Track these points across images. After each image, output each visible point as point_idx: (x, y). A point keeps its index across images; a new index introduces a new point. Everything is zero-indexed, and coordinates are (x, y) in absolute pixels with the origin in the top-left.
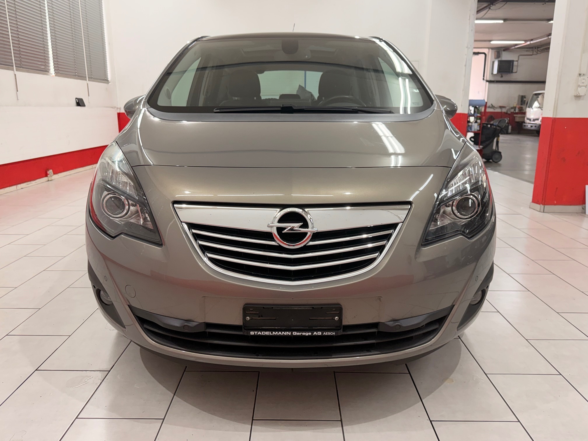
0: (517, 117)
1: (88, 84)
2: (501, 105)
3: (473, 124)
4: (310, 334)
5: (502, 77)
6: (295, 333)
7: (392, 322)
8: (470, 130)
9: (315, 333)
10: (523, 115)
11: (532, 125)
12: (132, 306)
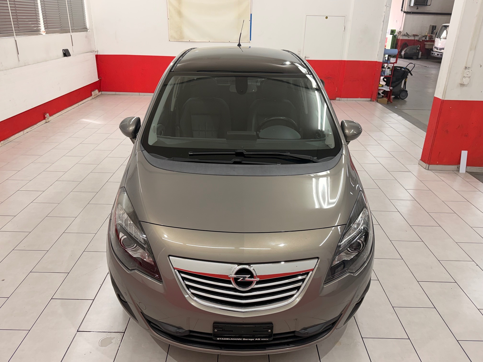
0: (427, 44)
1: (71, 36)
2: (415, 34)
3: (386, 69)
4: (253, 339)
5: (418, 9)
6: (244, 339)
7: (303, 330)
8: (383, 75)
9: (256, 339)
10: (432, 43)
11: (438, 53)
12: (144, 314)
